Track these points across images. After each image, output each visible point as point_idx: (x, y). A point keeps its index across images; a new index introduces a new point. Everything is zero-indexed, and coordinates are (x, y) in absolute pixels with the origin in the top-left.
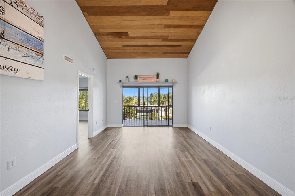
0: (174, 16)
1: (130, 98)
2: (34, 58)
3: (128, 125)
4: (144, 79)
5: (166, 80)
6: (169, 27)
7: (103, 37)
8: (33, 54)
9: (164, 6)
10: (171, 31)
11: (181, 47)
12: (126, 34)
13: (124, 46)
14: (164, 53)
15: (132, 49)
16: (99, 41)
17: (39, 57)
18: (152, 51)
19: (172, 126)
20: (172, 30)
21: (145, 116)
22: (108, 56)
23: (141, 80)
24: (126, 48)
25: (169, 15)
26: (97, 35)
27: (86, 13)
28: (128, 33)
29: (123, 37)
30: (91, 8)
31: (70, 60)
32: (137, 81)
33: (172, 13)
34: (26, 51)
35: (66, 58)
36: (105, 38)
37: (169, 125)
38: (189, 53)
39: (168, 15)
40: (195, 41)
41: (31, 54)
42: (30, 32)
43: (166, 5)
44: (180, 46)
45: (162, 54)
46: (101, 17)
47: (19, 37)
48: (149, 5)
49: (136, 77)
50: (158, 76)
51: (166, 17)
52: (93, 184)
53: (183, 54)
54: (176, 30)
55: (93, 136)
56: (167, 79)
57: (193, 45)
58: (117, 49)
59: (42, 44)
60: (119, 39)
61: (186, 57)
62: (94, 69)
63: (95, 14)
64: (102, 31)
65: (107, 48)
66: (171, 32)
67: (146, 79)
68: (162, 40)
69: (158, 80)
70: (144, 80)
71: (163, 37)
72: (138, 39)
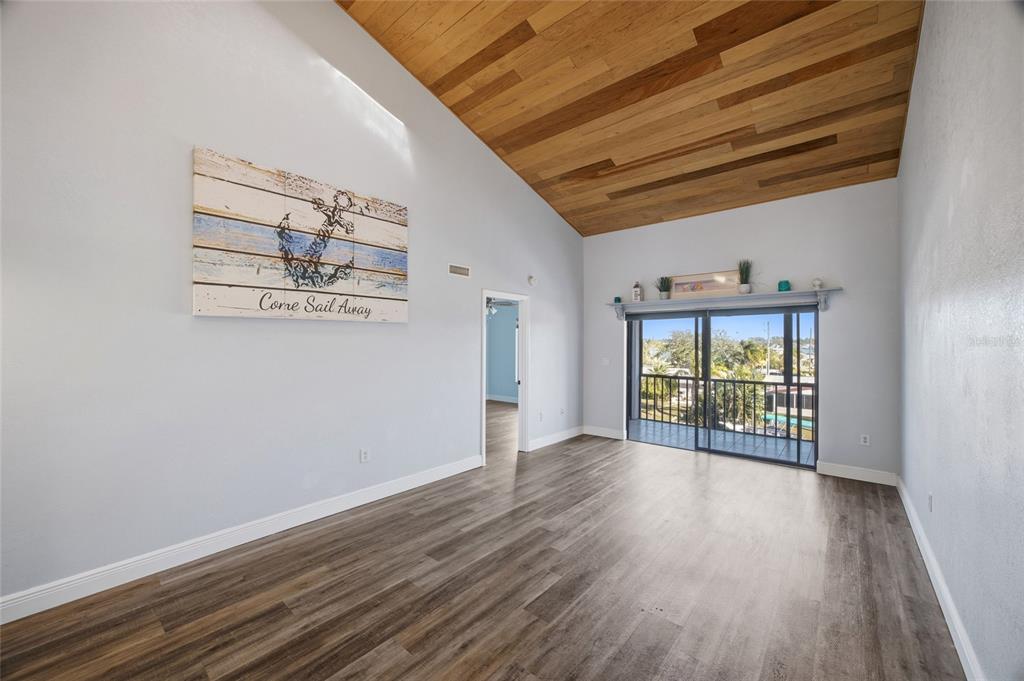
0: (742, 61)
1: (746, 348)
2: (393, 285)
3: (651, 437)
4: (695, 287)
5: (785, 286)
6: (740, 97)
7: (553, 187)
8: (390, 279)
9: (688, 52)
10: (754, 109)
11: (836, 142)
12: (608, 164)
13: (614, 196)
14: (763, 184)
15: (640, 200)
16: (547, 199)
17: (399, 282)
18: (713, 189)
19: (813, 468)
20: (758, 104)
21: (804, 423)
22: (584, 231)
23: (684, 290)
24: (625, 199)
25: (722, 67)
26: (540, 186)
27: (500, 150)
28: (610, 160)
29: (601, 173)
30: (506, 136)
31: (462, 271)
32: (669, 298)
33: (729, 57)
34: (380, 278)
35: (455, 270)
36: (559, 187)
37: (802, 462)
38: (896, 154)
39: (718, 65)
40: (906, 101)
41: (389, 280)
42: (386, 244)
43: (694, 44)
44: (831, 140)
45: (757, 188)
46: (532, 147)
47: (371, 259)
48: (640, 70)
49: (665, 285)
50: (745, 272)
51: (712, 76)
52: (458, 531)
53: (866, 166)
54: (777, 96)
55: (530, 450)
56: (787, 282)
57: (902, 120)
58: (595, 208)
59: (405, 257)
60: (594, 181)
61: (893, 172)
62: (531, 277)
63: (518, 145)
64: (545, 175)
65: (574, 212)
66: (756, 112)
67: (701, 288)
68: (732, 144)
69: (745, 287)
70: (693, 289)
71: (732, 136)
72: (646, 168)
